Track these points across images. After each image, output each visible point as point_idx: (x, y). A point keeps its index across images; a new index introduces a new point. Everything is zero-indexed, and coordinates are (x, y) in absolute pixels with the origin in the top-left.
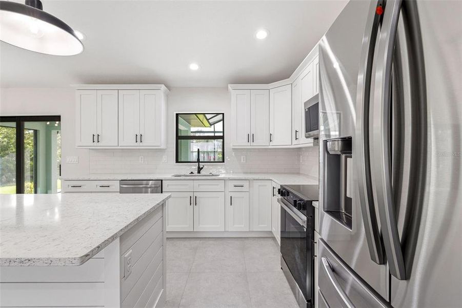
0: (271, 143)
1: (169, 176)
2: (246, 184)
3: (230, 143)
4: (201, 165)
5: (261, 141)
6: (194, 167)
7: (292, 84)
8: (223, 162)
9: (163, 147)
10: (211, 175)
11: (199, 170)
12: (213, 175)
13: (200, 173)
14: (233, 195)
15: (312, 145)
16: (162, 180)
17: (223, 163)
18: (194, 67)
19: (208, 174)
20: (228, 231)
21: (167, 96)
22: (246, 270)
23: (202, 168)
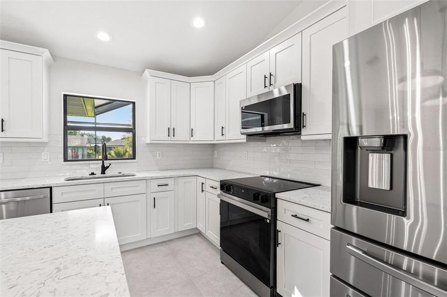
0: (192, 139)
1: (62, 181)
2: (170, 182)
3: (144, 137)
4: (107, 163)
5: (182, 136)
6: (96, 167)
7: (214, 81)
8: (134, 158)
9: (45, 140)
10: (120, 174)
11: (104, 169)
12: (124, 176)
13: (104, 173)
14: (156, 195)
15: (245, 141)
16: (51, 188)
17: (134, 160)
18: (103, 37)
19: (117, 174)
20: (151, 238)
21: (49, 68)
22: (189, 276)
23: (108, 167)
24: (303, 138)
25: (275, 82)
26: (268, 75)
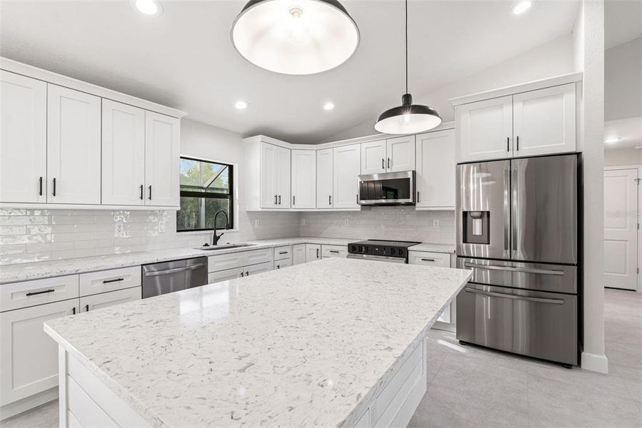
0: (294, 206)
2: (289, 250)
4: (218, 233)
7: (316, 150)
8: (232, 227)
11: (216, 239)
13: (216, 244)
14: (280, 263)
17: (231, 230)
23: (219, 237)
24: (417, 209)
25: (392, 165)
26: (386, 160)
